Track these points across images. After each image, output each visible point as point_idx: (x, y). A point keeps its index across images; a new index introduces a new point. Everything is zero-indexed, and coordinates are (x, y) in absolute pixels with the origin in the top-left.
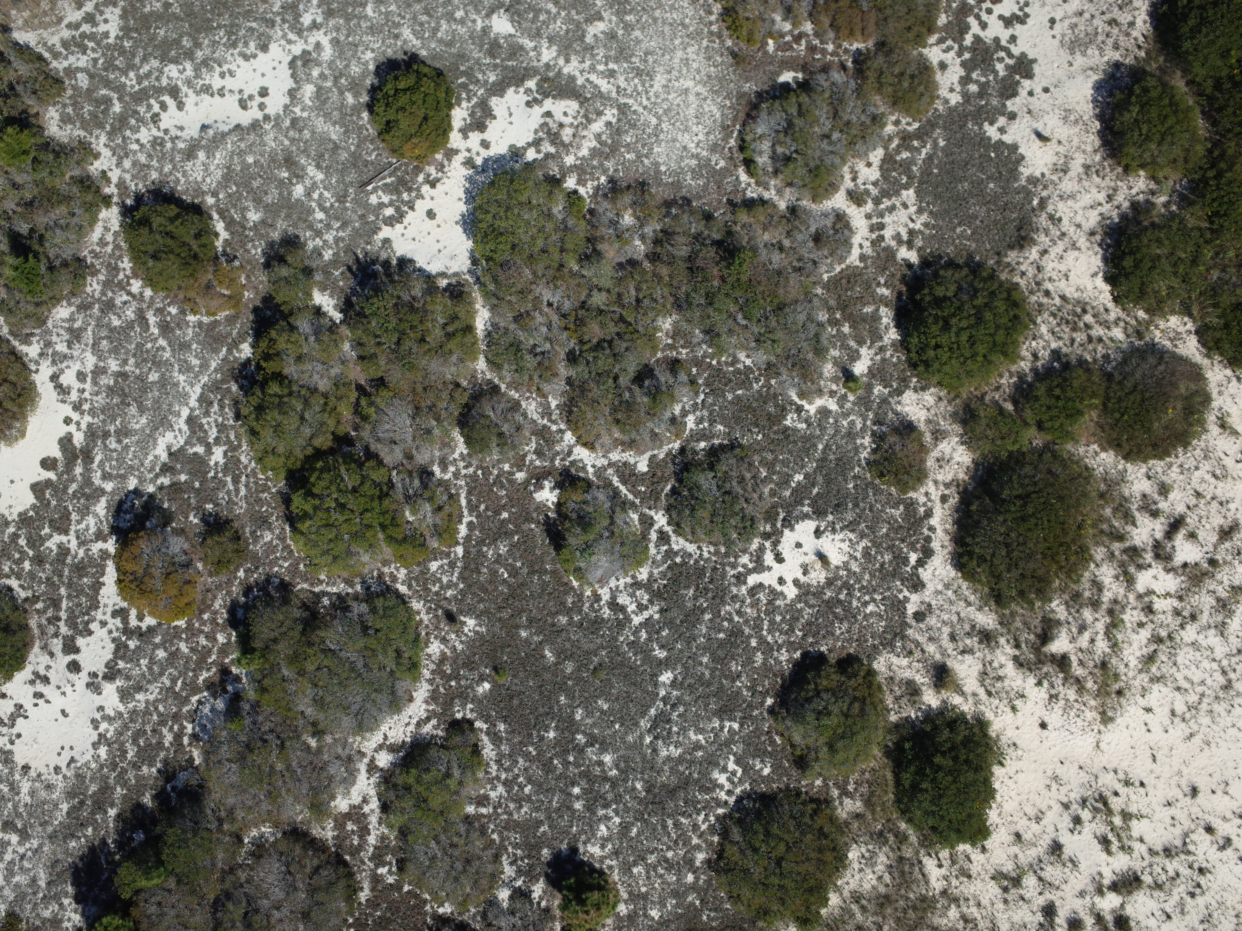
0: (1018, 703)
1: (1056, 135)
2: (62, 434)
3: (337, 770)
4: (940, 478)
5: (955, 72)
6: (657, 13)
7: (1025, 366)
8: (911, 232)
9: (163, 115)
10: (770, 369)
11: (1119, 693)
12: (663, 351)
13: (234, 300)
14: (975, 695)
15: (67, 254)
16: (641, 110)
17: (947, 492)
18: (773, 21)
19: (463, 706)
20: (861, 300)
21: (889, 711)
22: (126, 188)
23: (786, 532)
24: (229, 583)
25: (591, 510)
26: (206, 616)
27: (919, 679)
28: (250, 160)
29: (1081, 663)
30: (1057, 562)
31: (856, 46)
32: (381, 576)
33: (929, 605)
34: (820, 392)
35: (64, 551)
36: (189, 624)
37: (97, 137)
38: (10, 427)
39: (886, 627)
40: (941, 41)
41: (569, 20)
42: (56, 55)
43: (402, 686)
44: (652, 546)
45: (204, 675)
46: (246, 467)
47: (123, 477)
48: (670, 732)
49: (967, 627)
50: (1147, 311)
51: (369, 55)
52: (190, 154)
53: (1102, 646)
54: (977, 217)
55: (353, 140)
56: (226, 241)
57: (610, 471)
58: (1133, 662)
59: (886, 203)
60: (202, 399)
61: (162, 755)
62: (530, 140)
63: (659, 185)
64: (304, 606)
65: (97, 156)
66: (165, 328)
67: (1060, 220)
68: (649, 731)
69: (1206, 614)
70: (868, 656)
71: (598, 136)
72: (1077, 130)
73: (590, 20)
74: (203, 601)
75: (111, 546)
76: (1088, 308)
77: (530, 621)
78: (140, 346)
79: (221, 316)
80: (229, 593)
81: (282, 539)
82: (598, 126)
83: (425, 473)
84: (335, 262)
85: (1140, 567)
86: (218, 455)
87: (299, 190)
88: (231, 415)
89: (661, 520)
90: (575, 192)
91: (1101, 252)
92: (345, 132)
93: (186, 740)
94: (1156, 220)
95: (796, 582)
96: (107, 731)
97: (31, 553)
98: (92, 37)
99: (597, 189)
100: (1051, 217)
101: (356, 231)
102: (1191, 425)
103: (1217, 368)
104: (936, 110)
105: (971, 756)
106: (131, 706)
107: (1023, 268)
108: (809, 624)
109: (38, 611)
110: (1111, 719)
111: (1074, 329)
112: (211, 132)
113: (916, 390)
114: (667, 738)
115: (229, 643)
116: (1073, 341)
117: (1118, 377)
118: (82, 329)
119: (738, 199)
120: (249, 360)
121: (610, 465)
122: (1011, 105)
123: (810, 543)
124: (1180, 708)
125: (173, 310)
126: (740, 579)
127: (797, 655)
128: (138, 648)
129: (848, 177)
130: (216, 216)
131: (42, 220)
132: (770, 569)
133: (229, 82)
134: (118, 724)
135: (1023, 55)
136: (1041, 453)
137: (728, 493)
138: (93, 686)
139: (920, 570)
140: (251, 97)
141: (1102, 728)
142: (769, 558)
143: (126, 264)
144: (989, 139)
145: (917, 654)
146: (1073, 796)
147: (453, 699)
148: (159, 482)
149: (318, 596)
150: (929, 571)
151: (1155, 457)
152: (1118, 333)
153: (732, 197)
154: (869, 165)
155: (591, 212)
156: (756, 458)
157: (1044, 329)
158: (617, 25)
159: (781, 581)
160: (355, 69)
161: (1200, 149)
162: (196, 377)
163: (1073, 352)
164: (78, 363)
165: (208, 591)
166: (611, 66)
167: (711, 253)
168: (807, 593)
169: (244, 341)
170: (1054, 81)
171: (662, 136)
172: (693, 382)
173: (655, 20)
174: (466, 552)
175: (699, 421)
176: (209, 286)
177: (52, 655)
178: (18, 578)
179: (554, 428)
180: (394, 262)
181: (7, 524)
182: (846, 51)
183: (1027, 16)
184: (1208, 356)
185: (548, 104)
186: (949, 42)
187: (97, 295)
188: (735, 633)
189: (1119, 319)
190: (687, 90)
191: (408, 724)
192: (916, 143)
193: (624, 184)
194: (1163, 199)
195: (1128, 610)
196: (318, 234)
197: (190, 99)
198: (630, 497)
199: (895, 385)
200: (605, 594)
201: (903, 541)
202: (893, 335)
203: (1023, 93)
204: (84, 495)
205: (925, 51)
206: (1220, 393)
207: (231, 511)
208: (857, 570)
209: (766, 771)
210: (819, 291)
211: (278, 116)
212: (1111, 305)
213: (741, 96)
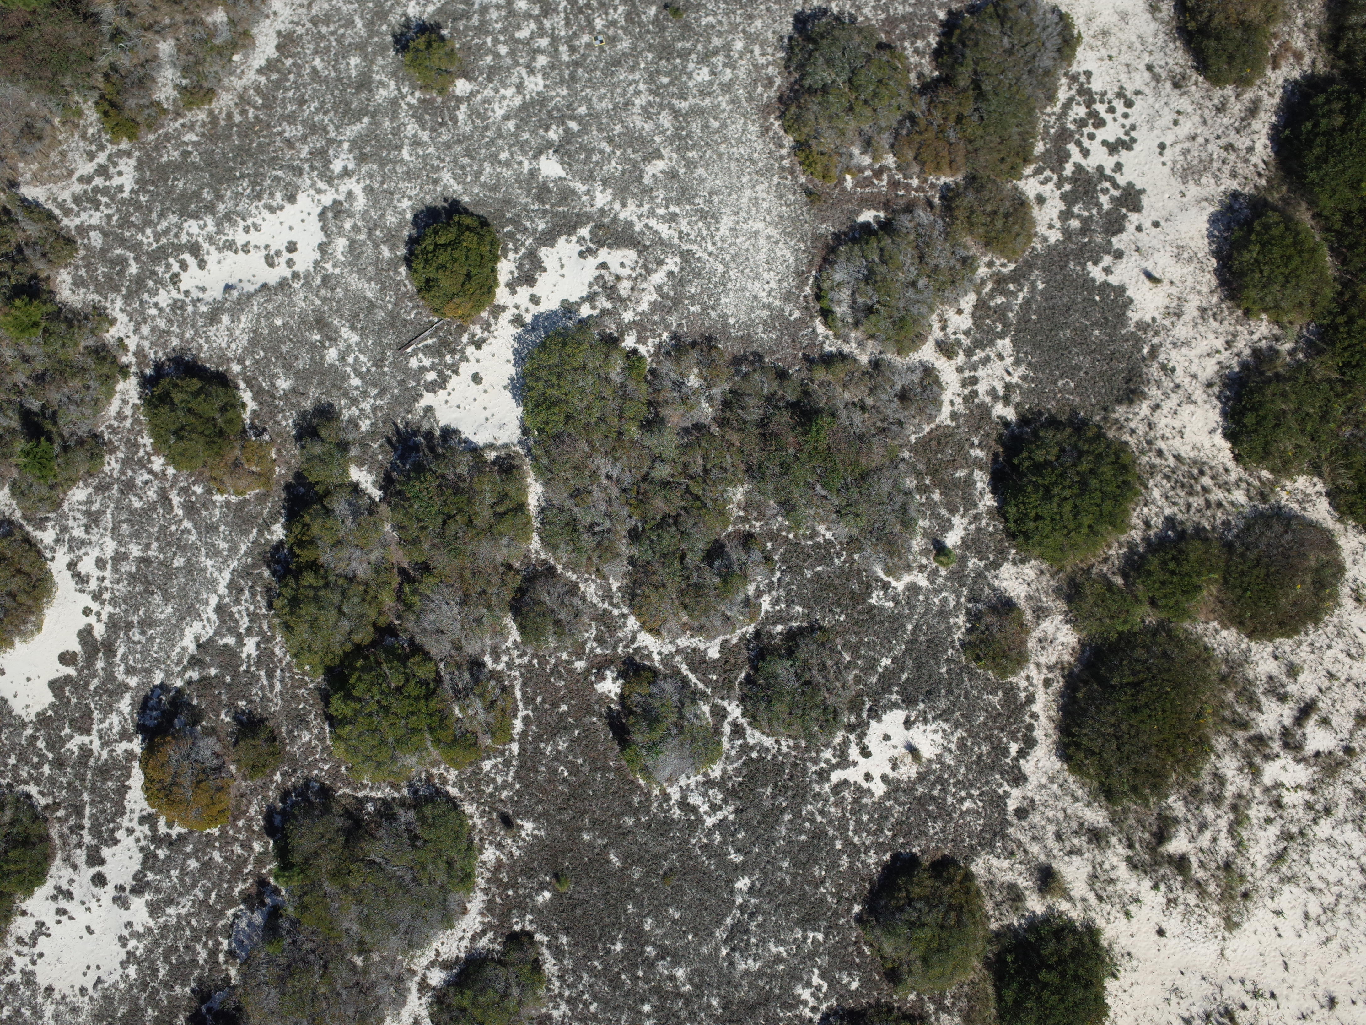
0: (1132, 908)
1: (1168, 275)
2: (81, 626)
3: (385, 991)
4: (1042, 660)
5: (1054, 207)
6: (723, 148)
7: (1136, 535)
8: (1008, 387)
9: (183, 276)
10: (853, 543)
11: (1246, 896)
12: (735, 524)
13: (264, 477)
14: (1084, 900)
15: (83, 430)
16: (706, 256)
17: (1050, 676)
18: (851, 156)
19: (522, 917)
20: (953, 463)
21: (988, 919)
22: (145, 356)
23: (873, 723)
24: (265, 787)
25: (657, 704)
26: (240, 823)
27: (1022, 882)
28: (279, 322)
29: (1202, 865)
30: (1173, 755)
31: (943, 180)
32: (429, 777)
33: (1032, 801)
34: (908, 568)
35: (86, 753)
36: (223, 832)
37: (113, 302)
38: (25, 622)
39: (984, 825)
40: (1038, 172)
41: (625, 159)
42: (67, 212)
43: (453, 898)
44: (725, 740)
45: (240, 887)
46: (280, 661)
47: (149, 671)
48: (748, 943)
49: (1074, 825)
50: (1272, 471)
51: (406, 203)
52: (213, 318)
53: (1225, 845)
54: (1080, 369)
55: (390, 298)
56: (254, 412)
57: (678, 658)
58: (1261, 861)
59: (980, 354)
60: (231, 586)
61: (196, 973)
62: (584, 294)
63: (728, 339)
64: (348, 814)
65: (113, 322)
66: (190, 509)
67: (1173, 370)
68: (725, 942)
69: (1342, 807)
70: (966, 858)
71: (659, 289)
72: (1191, 268)
73: (647, 159)
74: (238, 807)
75: (136, 746)
76: (1206, 468)
77: (594, 822)
78: (163, 529)
79: (250, 495)
80: (265, 798)
81: (322, 740)
82: (658, 277)
83: (476, 665)
84: (372, 434)
85: (1267, 758)
86: (250, 647)
87: (332, 354)
88: (263, 603)
89: (734, 711)
90: (635, 351)
91: (1219, 405)
92: (381, 290)
93: (221, 957)
94: (1280, 370)
95: (884, 778)
96: (136, 948)
97: (50, 756)
98: (105, 191)
99: (659, 347)
100: (1164, 367)
101: (395, 398)
102: (1322, 600)
103: (1351, 533)
104: (1034, 249)
105: (1081, 971)
106: (161, 920)
107: (1132, 425)
108: (899, 823)
109: (59, 819)
110: (1237, 925)
111: (1190, 494)
112: (235, 293)
113: (1014, 563)
114: (745, 951)
115: (265, 853)
116: (1189, 506)
117: (1239, 548)
118: (101, 512)
119: (815, 355)
120: (281, 543)
121: (678, 651)
122: (1117, 242)
123: (899, 735)
124: (1314, 910)
125: (199, 489)
126: (823, 776)
127: (887, 857)
128: (168, 857)
129: (936, 326)
130: (242, 385)
131: (54, 396)
132: (855, 764)
133: (254, 238)
134: (147, 941)
135: (1130, 185)
136: (1154, 632)
137: (808, 683)
138: (121, 901)
139: (1022, 762)
140: (278, 253)
141: (1227, 934)
142: (854, 752)
143: (147, 440)
144: (1093, 280)
145: (1020, 855)
146: (1195, 1010)
147: (510, 910)
148: (187, 676)
149: (362, 802)
150: (1032, 763)
151: (1282, 635)
152: (1239, 496)
153: (808, 351)
154: (960, 312)
155: (653, 372)
156: (839, 641)
157: (1156, 493)
158: (678, 162)
159: (868, 777)
160: (391, 219)
161: (1329, 292)
162: (225, 561)
163: (1189, 519)
164: (97, 549)
165: (242, 796)
166: (673, 209)
167: (785, 417)
168: (897, 789)
169: (276, 521)
170: (1165, 213)
171: (729, 285)
172: (768, 559)
173: (720, 156)
174: (523, 750)
175: (775, 602)
176: (236, 464)
177: (75, 867)
178: (37, 783)
179: (616, 612)
180: (438, 433)
181: (24, 725)
182: (933, 186)
183: (1133, 140)
184: (1340, 520)
185: (604, 254)
186: (1048, 173)
187: (116, 474)
188: (818, 835)
189: (1240, 479)
190: (756, 234)
191: (462, 939)
192: (1011, 287)
193: (689, 340)
194: (1288, 346)
195: (1254, 806)
196: (354, 402)
197: (212, 257)
198: (701, 686)
199: (991, 557)
200: (675, 793)
201: (1002, 730)
202: (989, 501)
203: (1130, 228)
204: (106, 691)
205: (1021, 184)
206: (1355, 562)
207: (265, 708)
208: (952, 763)
209: (855, 985)
210: (906, 454)
211: (307, 275)
212: (1231, 464)
213: (816, 238)
